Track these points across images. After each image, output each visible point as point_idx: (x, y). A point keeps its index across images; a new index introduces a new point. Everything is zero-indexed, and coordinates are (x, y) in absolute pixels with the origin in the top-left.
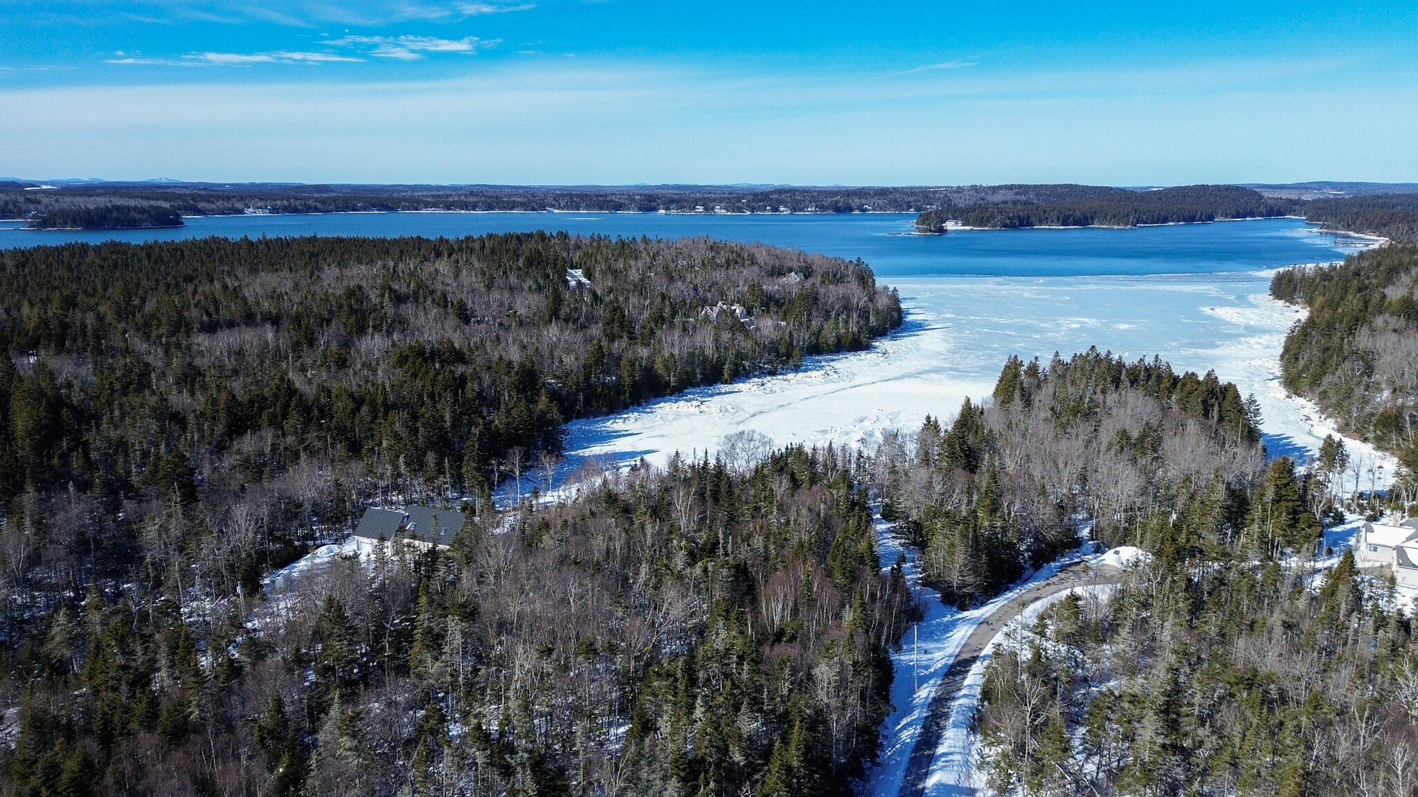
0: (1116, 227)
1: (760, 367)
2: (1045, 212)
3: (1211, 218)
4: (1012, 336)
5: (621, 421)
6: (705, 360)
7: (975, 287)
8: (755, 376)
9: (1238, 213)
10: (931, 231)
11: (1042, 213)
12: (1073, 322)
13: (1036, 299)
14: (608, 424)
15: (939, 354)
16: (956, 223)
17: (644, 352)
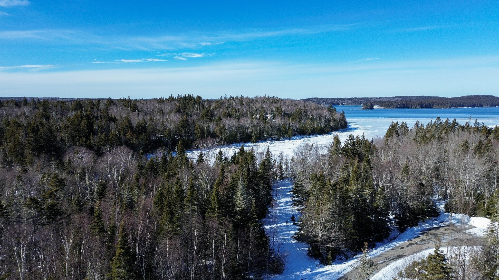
0: (442, 108)
1: (272, 137)
2: (413, 103)
3: (482, 106)
6: (244, 131)
8: (268, 140)
9: (492, 105)
10: (368, 108)
11: (412, 103)
16: (378, 106)
17: (211, 125)
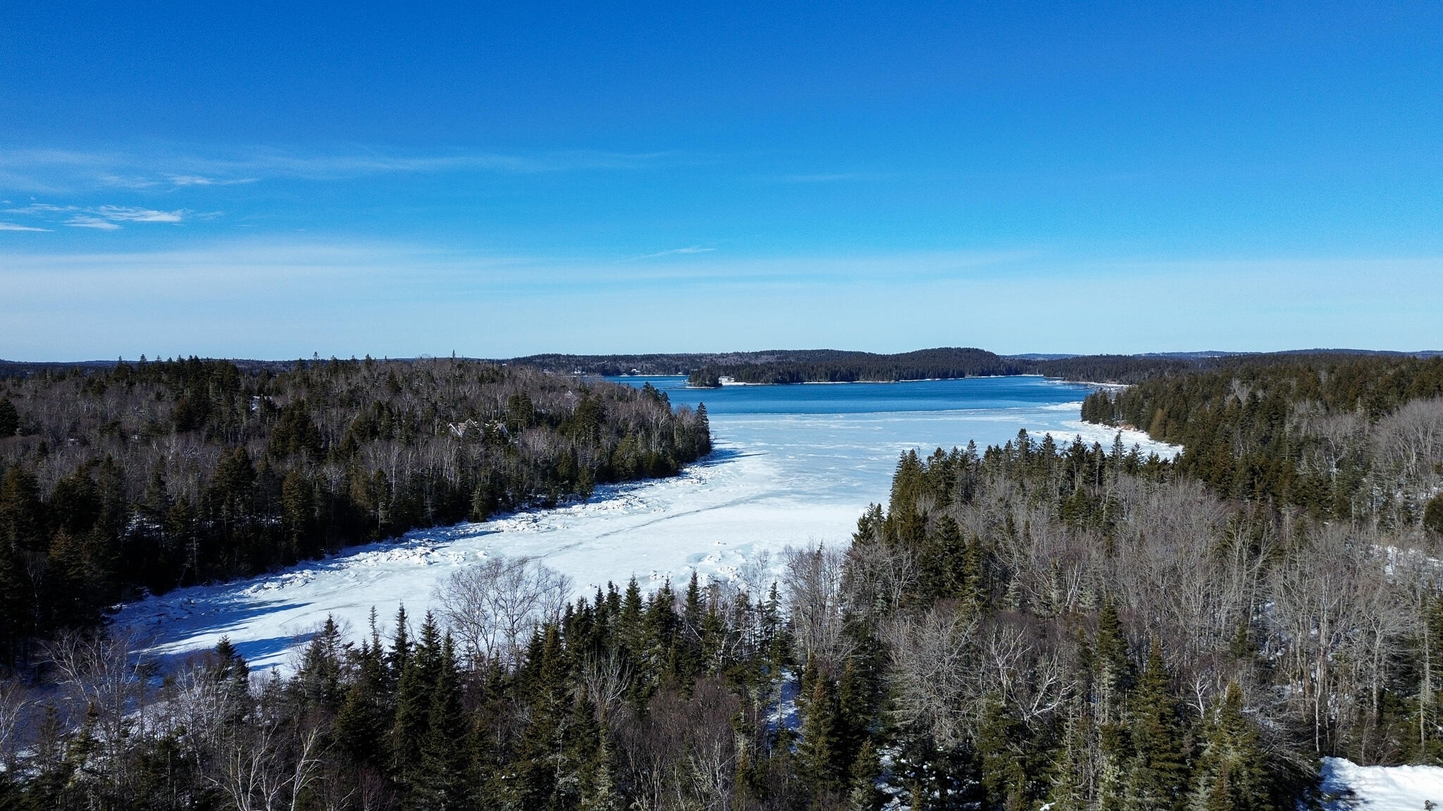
0: (880, 382)
1: (530, 498)
4: (844, 459)
5: (275, 584)
6: (442, 485)
7: (775, 422)
8: (523, 510)
9: (983, 370)
10: (706, 385)
12: (903, 446)
13: (849, 430)
14: (248, 591)
15: (769, 478)
16: (729, 380)
17: (332, 472)
